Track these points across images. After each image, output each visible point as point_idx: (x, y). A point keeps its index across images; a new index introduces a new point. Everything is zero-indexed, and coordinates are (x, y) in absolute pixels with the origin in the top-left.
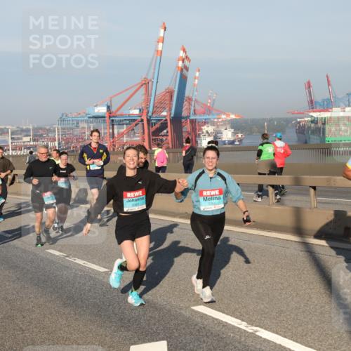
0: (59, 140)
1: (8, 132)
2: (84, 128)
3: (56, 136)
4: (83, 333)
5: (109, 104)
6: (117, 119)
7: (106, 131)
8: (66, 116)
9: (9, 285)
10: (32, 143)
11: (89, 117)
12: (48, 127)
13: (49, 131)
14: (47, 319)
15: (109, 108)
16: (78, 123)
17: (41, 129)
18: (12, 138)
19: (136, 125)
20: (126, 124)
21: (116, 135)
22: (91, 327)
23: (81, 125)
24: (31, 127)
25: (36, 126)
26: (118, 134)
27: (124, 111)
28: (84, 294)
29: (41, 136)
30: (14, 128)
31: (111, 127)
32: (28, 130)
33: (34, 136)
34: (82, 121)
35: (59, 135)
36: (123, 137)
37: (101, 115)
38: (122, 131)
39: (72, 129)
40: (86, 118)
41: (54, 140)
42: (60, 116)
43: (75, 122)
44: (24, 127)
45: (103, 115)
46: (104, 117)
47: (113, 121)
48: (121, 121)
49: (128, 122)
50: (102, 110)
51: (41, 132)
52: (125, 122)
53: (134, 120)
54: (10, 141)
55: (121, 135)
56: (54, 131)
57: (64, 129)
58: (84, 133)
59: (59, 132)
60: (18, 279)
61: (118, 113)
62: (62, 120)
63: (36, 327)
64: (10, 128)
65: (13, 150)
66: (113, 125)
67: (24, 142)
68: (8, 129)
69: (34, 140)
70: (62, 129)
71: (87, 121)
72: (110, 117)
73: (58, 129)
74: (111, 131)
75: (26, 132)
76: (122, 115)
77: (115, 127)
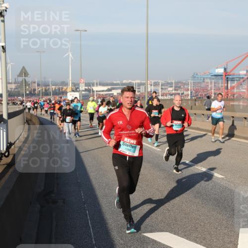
0: (191, 90)
1: (159, 84)
2: (208, 83)
3: (190, 87)
4: (207, 216)
5: (226, 67)
6: (230, 77)
7: (223, 85)
8: (197, 74)
9: (160, 181)
10: (174, 92)
11: (212, 76)
12: (184, 82)
13: (185, 84)
14: (184, 205)
15: (225, 69)
16: (204, 79)
17: (180, 82)
18: (162, 89)
19: (244, 81)
20: (237, 80)
21: (229, 88)
22: (213, 213)
23: (206, 81)
24: (174, 82)
25: (177, 81)
26: (231, 87)
27: (236, 72)
28: (208, 191)
29: (180, 87)
30: (163, 82)
31: (226, 82)
32: (172, 83)
33: (175, 87)
34: (207, 78)
35: (191, 87)
36: (234, 89)
37: (219, 74)
38: (233, 85)
39: (200, 83)
40: (210, 76)
41: (188, 90)
42: (193, 74)
43: (202, 79)
44: (169, 82)
45: (221, 74)
46: (222, 76)
47: (227, 78)
48: (233, 78)
49: (238, 79)
50: (221, 71)
51: (180, 85)
52: (236, 79)
53: (243, 78)
54: (160, 90)
55: (233, 88)
56: (188, 84)
57: (195, 83)
58: (208, 86)
59: (191, 85)
60: (166, 178)
61: (231, 73)
62: (194, 77)
63: (177, 209)
64: (161, 82)
65: (161, 96)
66: (228, 81)
67: (169, 91)
68: (159, 83)
69: (175, 90)
70: (193, 83)
71: (210, 78)
72: (226, 75)
73: (191, 83)
74: (226, 85)
75: (170, 85)
76: (234, 74)
77: (229, 82)
